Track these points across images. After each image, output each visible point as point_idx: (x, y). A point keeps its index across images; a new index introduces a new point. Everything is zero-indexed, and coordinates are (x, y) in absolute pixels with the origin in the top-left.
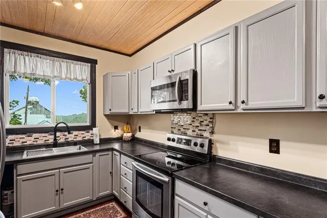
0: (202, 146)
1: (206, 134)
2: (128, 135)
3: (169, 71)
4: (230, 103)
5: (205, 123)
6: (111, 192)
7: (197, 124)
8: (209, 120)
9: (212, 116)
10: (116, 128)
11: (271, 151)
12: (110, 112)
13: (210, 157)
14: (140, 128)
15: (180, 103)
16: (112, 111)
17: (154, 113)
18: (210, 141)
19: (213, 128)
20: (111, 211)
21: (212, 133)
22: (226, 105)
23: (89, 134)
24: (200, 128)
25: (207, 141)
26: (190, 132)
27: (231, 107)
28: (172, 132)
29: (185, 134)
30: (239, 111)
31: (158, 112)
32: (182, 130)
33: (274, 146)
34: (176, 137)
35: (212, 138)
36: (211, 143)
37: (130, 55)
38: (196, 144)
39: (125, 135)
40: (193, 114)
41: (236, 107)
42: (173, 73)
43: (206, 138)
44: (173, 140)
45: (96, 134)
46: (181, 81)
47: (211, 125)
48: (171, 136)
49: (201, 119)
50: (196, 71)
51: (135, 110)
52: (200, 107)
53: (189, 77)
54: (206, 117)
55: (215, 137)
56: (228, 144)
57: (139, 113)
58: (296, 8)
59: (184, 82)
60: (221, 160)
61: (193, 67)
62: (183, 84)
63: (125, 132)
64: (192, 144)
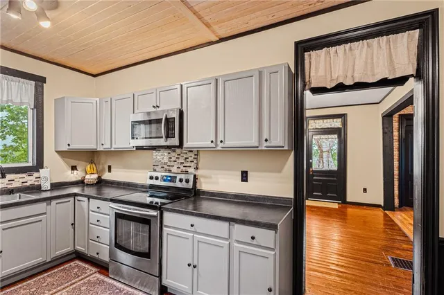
0: (187, 181)
1: (191, 170)
2: (92, 178)
3: (154, 107)
4: (212, 142)
5: (190, 159)
6: (73, 249)
7: (182, 160)
8: (194, 156)
9: (197, 152)
10: (74, 168)
11: (242, 181)
12: (68, 147)
13: (195, 191)
14: (110, 167)
15: (166, 141)
16: (70, 147)
17: (135, 149)
18: (195, 176)
19: (197, 164)
20: (76, 270)
21: (197, 168)
22: (208, 144)
23: (33, 178)
24: (184, 165)
25: (192, 176)
26: (174, 169)
27: (213, 145)
28: (155, 170)
29: (170, 171)
30: (219, 148)
31: (139, 148)
32: (166, 167)
33: (244, 176)
34: (159, 175)
35: (197, 174)
36: (195, 178)
37: (95, 76)
38: (181, 180)
39: (88, 177)
40: (178, 151)
41: (216, 145)
42: (158, 109)
43: (191, 173)
44: (157, 178)
45: (46, 177)
46: (167, 119)
47: (195, 161)
48: (154, 174)
49: (185, 156)
50: (182, 111)
51: (107, 146)
52: (186, 145)
53: (176, 115)
54: (191, 154)
55: (199, 173)
56: (211, 177)
57: (112, 149)
58: (254, 77)
59: (171, 120)
60: (204, 193)
61: (179, 107)
62: (169, 121)
63: (86, 173)
64: (178, 180)
